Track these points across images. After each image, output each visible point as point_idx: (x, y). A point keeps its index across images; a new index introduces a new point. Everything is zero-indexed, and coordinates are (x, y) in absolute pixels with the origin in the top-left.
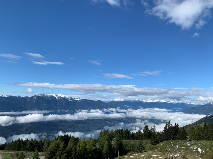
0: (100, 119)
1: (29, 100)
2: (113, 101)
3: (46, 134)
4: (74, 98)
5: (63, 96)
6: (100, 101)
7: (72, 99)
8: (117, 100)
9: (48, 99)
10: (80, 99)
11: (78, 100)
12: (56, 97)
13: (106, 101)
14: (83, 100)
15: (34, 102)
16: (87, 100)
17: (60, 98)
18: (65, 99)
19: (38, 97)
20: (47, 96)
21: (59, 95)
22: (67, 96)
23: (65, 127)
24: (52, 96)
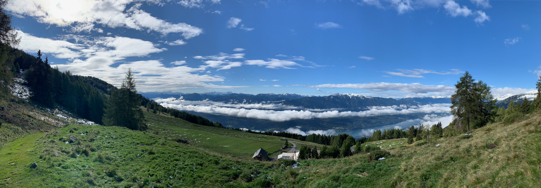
0: (391, 115)
1: (327, 99)
2: (404, 98)
3: (343, 128)
4: (365, 96)
5: (356, 95)
6: (391, 99)
7: (364, 97)
8: (407, 97)
9: (343, 98)
10: (371, 97)
11: (369, 98)
12: (350, 96)
13: (398, 99)
14: (373, 97)
15: (331, 101)
16: (378, 98)
17: (353, 97)
18: (357, 97)
19: (334, 96)
20: (342, 96)
21: (352, 94)
22: (360, 95)
23: (359, 122)
24: (346, 95)
